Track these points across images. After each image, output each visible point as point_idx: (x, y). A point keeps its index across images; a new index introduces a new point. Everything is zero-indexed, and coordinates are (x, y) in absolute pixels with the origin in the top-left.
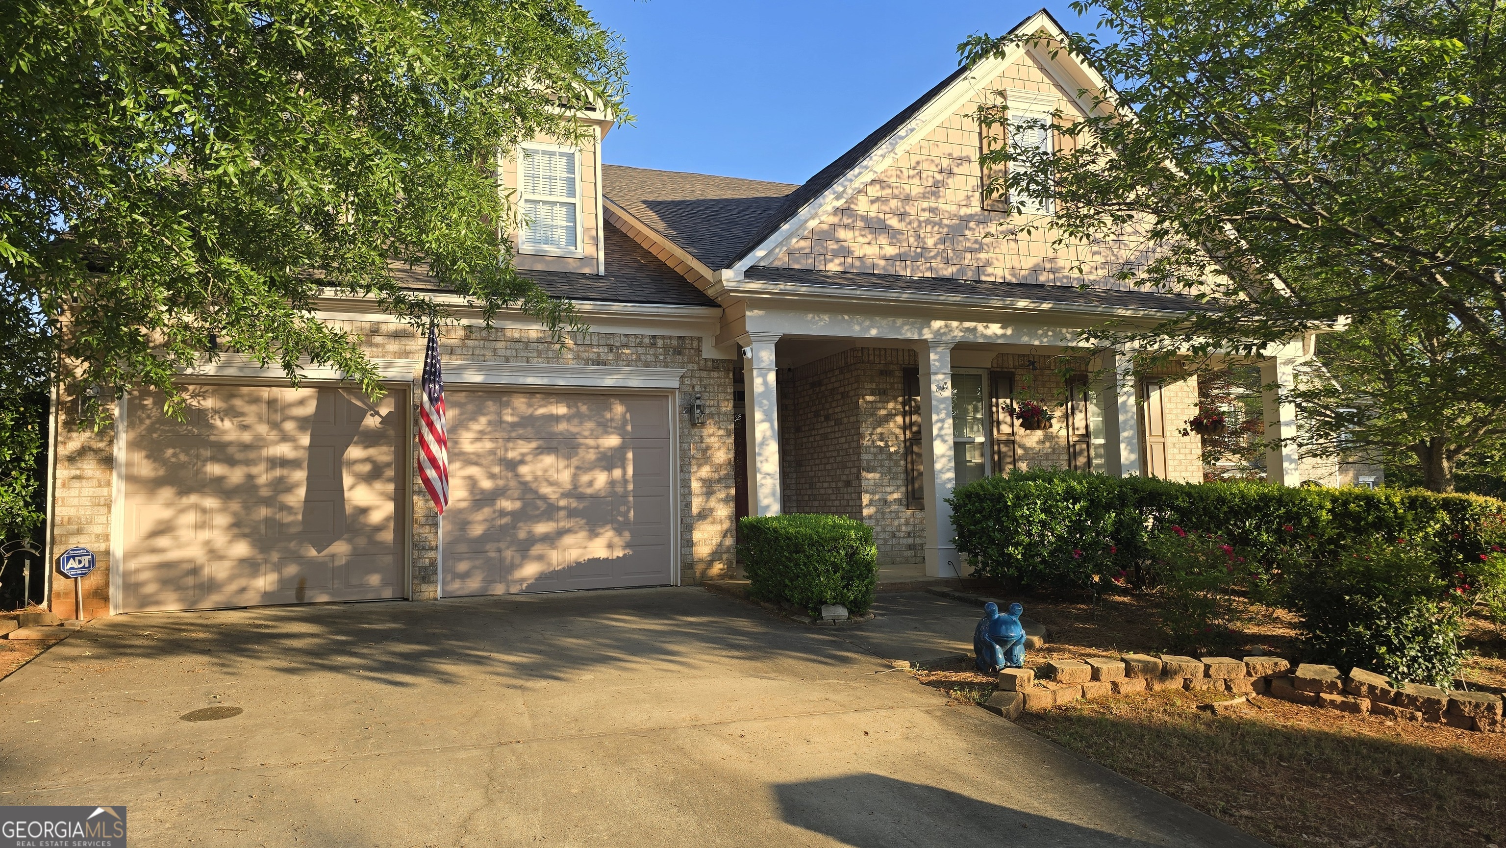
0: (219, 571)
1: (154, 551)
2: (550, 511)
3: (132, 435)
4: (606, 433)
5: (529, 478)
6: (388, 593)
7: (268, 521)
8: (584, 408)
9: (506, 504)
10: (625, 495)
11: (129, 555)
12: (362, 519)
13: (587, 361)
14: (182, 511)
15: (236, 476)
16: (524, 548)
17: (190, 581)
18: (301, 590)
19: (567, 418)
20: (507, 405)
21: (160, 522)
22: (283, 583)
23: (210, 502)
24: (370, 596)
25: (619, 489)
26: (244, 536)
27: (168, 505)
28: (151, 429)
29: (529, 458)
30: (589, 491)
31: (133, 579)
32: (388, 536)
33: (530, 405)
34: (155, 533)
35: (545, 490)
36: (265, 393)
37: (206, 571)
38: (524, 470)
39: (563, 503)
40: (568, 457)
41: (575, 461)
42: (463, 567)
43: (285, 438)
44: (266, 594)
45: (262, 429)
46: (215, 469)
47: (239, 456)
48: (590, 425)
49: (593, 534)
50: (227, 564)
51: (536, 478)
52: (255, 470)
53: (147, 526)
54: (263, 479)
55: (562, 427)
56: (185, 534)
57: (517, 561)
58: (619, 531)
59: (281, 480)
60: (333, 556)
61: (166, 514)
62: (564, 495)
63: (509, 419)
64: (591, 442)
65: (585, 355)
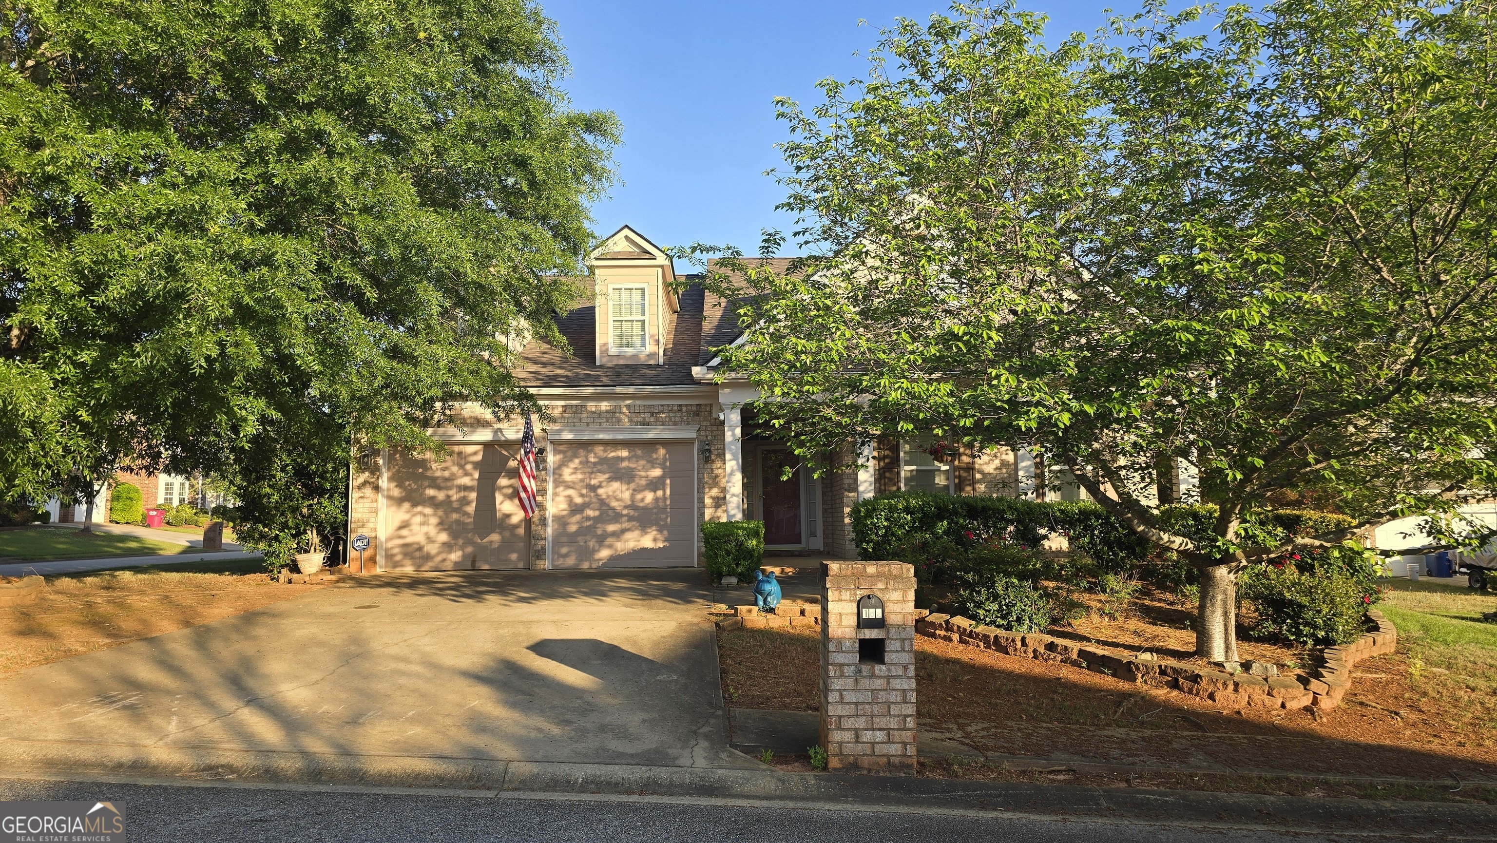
0: (432, 549)
1: (400, 537)
2: (617, 517)
3: (390, 474)
4: (653, 467)
5: (604, 497)
6: (521, 565)
7: (457, 521)
8: (639, 452)
9: (590, 513)
10: (665, 508)
11: (389, 539)
12: (507, 521)
13: (637, 423)
14: (414, 515)
15: (441, 496)
16: (601, 540)
17: (417, 554)
18: (474, 562)
19: (628, 459)
20: (591, 451)
21: (403, 522)
22: (464, 556)
23: (428, 511)
24: (512, 567)
25: (661, 504)
26: (445, 530)
27: (407, 512)
28: (398, 471)
29: (604, 484)
30: (641, 505)
31: (390, 552)
32: (521, 531)
33: (605, 451)
34: (401, 528)
35: (614, 504)
36: (456, 448)
37: (425, 549)
38: (601, 491)
39: (625, 512)
40: (628, 484)
41: (632, 486)
42: (564, 550)
43: (467, 474)
44: (456, 563)
45: (455, 469)
46: (431, 492)
47: (442, 485)
48: (642, 462)
49: (644, 532)
50: (436, 545)
51: (608, 497)
52: (451, 493)
53: (397, 524)
54: (455, 498)
55: (625, 464)
56: (415, 528)
57: (597, 548)
58: (660, 531)
59: (464, 497)
60: (491, 542)
61: (406, 517)
62: (626, 507)
63: (592, 460)
64: (643, 473)
65: (636, 419)
